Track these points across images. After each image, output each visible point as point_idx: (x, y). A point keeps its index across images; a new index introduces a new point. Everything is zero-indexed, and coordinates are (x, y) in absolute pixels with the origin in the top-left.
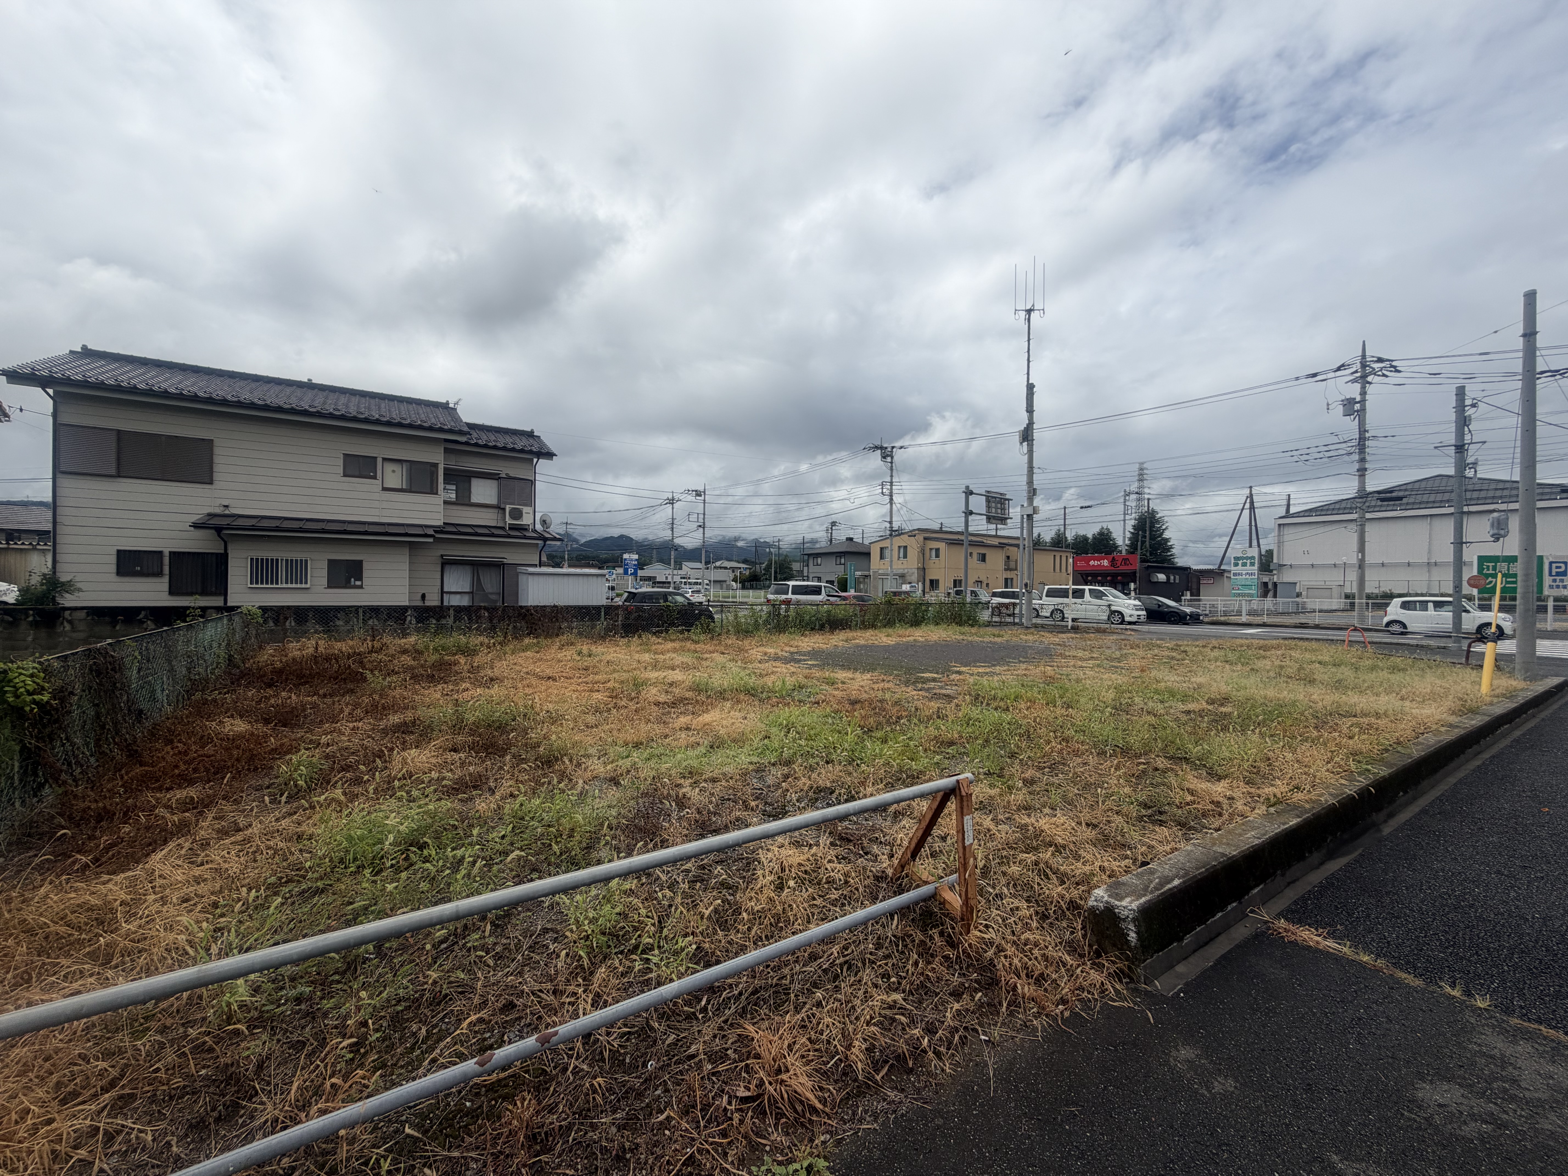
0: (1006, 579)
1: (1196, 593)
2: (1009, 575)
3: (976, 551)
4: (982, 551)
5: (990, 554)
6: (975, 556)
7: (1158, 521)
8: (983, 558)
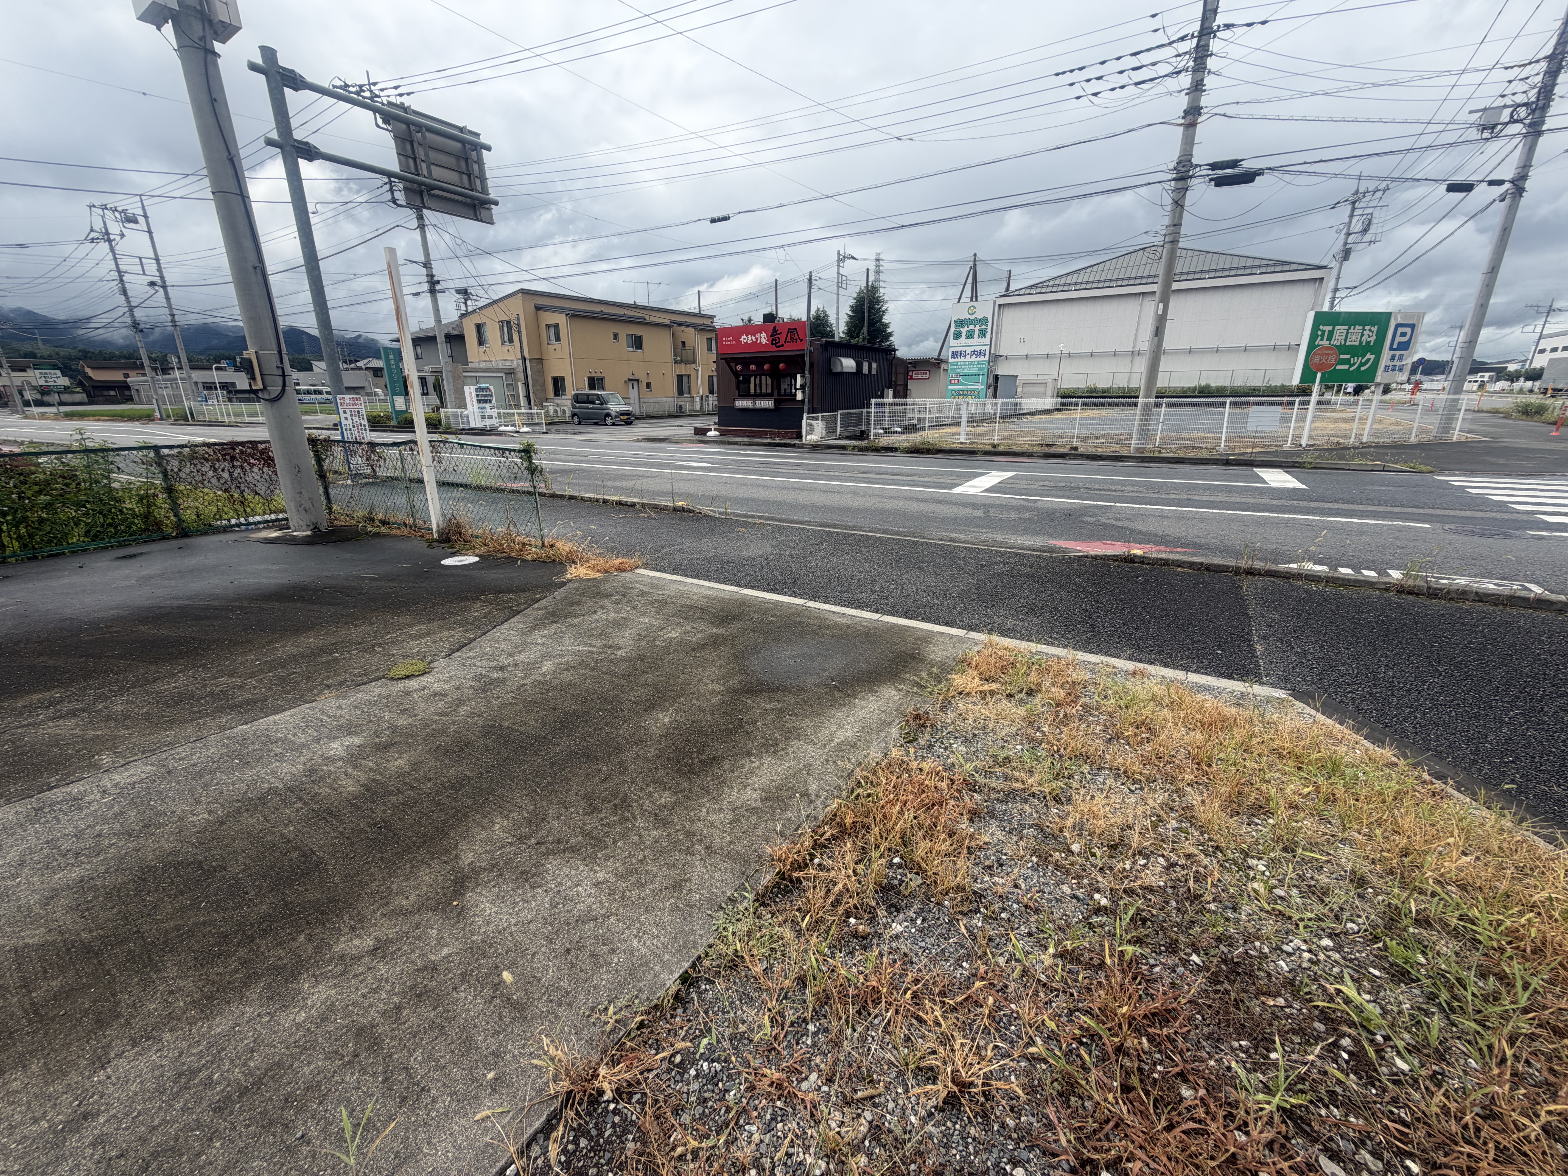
0: (680, 378)
1: (902, 392)
2: (683, 370)
3: (624, 331)
4: (637, 331)
5: (649, 337)
6: (623, 338)
7: (878, 302)
8: (637, 343)
